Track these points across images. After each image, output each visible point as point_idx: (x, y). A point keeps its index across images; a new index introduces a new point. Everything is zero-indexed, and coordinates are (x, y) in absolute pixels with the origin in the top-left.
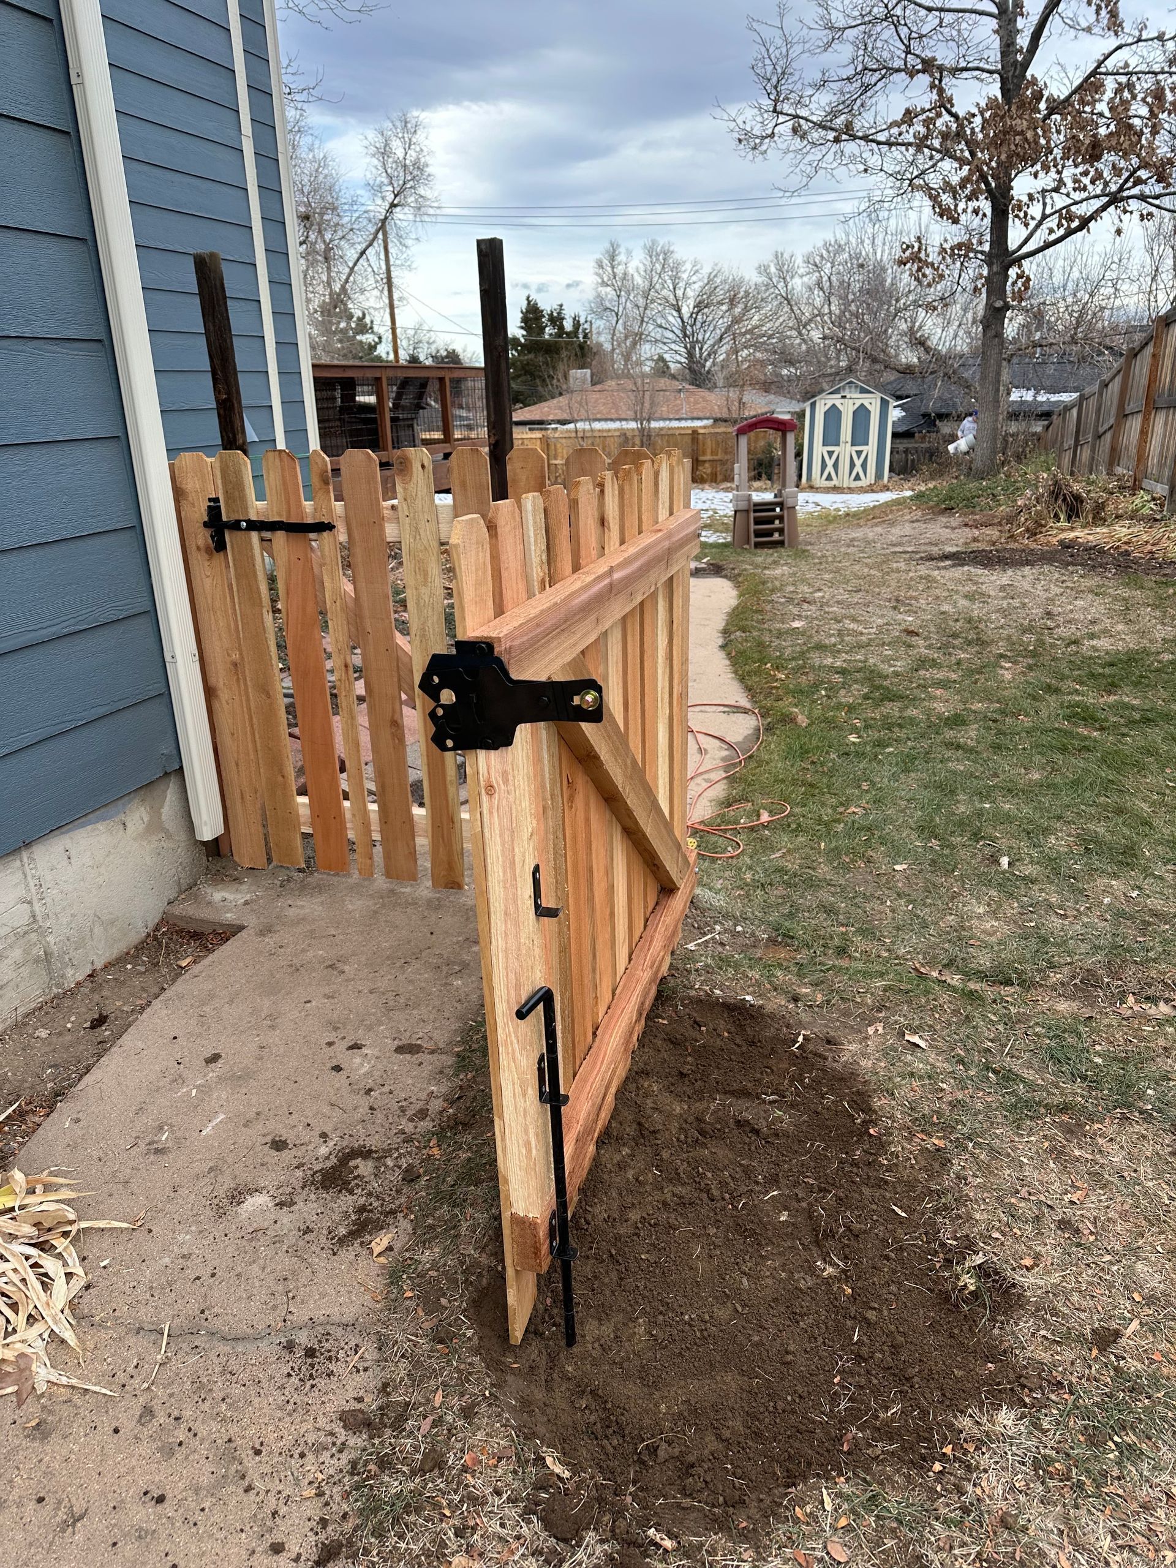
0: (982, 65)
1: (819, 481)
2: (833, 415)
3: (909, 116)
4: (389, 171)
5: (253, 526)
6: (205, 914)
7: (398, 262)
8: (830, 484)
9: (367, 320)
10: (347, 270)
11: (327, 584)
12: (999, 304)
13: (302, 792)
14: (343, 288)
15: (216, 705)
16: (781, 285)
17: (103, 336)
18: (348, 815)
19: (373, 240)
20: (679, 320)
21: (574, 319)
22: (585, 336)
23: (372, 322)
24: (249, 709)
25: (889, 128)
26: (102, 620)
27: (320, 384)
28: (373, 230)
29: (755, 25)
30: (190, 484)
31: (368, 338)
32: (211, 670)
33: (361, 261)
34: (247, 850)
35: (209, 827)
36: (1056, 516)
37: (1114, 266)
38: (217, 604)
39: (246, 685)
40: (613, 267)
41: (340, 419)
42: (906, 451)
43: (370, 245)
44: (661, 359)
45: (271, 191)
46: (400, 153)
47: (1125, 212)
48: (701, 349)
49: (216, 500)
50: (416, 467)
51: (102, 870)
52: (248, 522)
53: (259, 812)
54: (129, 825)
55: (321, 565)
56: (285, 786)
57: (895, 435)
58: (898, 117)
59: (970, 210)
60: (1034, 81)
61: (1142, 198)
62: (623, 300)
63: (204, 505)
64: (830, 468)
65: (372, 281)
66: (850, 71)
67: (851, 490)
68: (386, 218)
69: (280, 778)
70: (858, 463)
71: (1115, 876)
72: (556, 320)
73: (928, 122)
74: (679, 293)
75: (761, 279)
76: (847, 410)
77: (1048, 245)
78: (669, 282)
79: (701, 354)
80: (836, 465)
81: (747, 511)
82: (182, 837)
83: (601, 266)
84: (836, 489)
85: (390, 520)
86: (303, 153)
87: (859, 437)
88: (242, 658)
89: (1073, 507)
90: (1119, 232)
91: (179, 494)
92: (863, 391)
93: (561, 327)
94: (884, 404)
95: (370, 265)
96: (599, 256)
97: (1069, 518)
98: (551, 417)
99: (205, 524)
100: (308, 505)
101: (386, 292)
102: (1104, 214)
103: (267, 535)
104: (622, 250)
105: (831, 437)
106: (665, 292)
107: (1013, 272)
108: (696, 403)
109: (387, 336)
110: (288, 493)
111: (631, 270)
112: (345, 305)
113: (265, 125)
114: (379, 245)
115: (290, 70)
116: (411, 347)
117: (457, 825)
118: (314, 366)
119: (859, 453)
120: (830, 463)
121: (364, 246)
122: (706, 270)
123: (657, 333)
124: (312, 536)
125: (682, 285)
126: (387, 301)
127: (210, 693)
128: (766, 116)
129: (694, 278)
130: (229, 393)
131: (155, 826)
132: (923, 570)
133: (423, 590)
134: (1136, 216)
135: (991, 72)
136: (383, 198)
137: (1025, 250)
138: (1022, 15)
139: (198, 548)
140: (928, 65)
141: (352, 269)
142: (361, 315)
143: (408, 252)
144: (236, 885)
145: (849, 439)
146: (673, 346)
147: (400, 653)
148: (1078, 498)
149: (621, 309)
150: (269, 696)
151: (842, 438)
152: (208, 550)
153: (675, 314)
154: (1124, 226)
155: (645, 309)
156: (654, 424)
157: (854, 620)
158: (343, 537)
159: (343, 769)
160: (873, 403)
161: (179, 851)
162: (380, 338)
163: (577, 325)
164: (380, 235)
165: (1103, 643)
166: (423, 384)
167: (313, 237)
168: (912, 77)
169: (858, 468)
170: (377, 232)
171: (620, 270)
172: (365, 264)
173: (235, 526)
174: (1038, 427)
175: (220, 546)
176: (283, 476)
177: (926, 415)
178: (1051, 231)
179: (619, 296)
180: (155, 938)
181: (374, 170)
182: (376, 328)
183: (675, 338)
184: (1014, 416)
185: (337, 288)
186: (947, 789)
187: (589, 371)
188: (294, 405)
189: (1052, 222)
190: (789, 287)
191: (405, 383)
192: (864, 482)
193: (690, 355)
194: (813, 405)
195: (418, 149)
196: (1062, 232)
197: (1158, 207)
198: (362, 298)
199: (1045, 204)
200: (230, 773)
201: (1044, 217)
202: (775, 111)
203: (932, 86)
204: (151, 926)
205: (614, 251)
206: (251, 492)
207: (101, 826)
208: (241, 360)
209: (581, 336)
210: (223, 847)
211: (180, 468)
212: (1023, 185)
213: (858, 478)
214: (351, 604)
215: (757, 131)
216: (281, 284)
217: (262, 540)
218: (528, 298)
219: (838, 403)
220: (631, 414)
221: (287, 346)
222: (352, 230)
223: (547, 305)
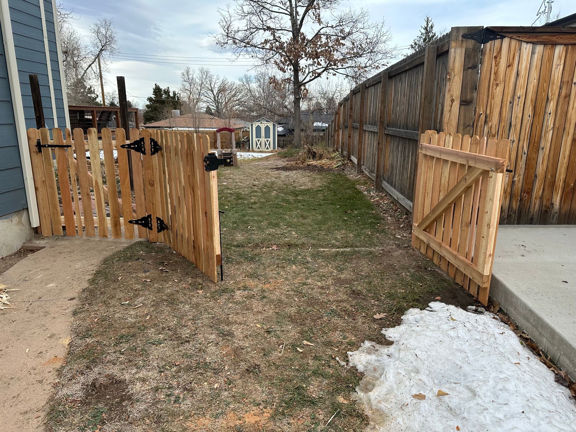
0: (286, 29)
1: (255, 149)
2: (258, 129)
3: (266, 42)
4: (100, 38)
5: (49, 146)
6: (34, 245)
7: (104, 70)
8: (259, 150)
9: (92, 89)
10: (83, 72)
11: (70, 160)
12: (298, 97)
13: (62, 214)
14: (82, 77)
15: (38, 192)
16: (247, 86)
17: (9, 100)
18: (75, 220)
19: (94, 62)
20: (213, 95)
21: (174, 92)
22: (178, 98)
23: (94, 90)
24: (47, 193)
25: (261, 44)
26: (8, 168)
27: (70, 112)
28: (94, 58)
29: (220, 10)
30: (32, 136)
31: (93, 96)
32: (37, 183)
33: (89, 68)
34: (46, 231)
35: (35, 223)
36: (310, 158)
37: (339, 87)
38: (39, 166)
39: (46, 187)
40: (188, 76)
41: (79, 123)
42: (283, 141)
43: (93, 63)
44: (208, 107)
45: (53, 42)
46: (104, 32)
47: (329, 73)
48: (221, 105)
49: (39, 140)
50: (93, 132)
51: (6, 231)
52: (48, 145)
53: (50, 221)
54: (13, 221)
55: (68, 156)
56: (57, 213)
57: (278, 136)
58: (263, 41)
59: (289, 69)
60: (303, 34)
61: (333, 69)
62: (192, 87)
63: (36, 141)
64: (259, 145)
65: (94, 76)
66: (246, 28)
67: (265, 152)
68: (99, 54)
69: (56, 211)
70: (267, 144)
71: (272, 228)
72: (167, 92)
73: (271, 44)
74: (212, 86)
75: (241, 83)
76: (263, 127)
77: (310, 80)
78: (209, 82)
79: (221, 107)
80: (260, 144)
81: (221, 155)
82: (28, 226)
83: (183, 75)
84: (261, 152)
85: (86, 145)
86: (64, 29)
87: (267, 136)
88: (46, 180)
89: (314, 156)
90: (327, 78)
91: (29, 138)
92: (267, 121)
93: (169, 95)
94: (274, 125)
95: (93, 70)
96: (183, 72)
97: (313, 158)
98: (165, 126)
99: (36, 146)
100: (65, 141)
101: (99, 80)
102: (323, 73)
103: (53, 148)
104: (191, 70)
105: (258, 135)
106: (207, 85)
107: (303, 88)
108: (218, 123)
109: (100, 95)
110: (59, 137)
111: (195, 77)
112: (84, 83)
113: (50, 22)
114: (96, 63)
115: (60, 7)
116: (111, 99)
117: (106, 220)
118: (69, 106)
119: (267, 141)
120: (259, 143)
121: (90, 63)
122: (221, 79)
123: (205, 99)
124: (66, 148)
125: (213, 83)
126: (100, 83)
127: (36, 189)
128: (224, 37)
129: (217, 81)
130: (40, 114)
131: (20, 222)
132: (267, 171)
133: (95, 161)
134: (332, 74)
135: (289, 31)
136: (98, 47)
137: (304, 81)
138: (298, 15)
139: (34, 152)
140: (269, 28)
141: (85, 72)
142: (89, 87)
143: (108, 67)
144: (43, 240)
145: (264, 136)
146: (211, 104)
147: (89, 177)
148: (315, 153)
149: (192, 89)
150: (53, 189)
151: (262, 136)
152: (36, 152)
153: (211, 93)
154: (329, 77)
155: (201, 90)
156: (200, 129)
157: (241, 183)
158: (74, 149)
159: (75, 214)
160: (270, 125)
161: (26, 231)
162: (97, 96)
163: (174, 93)
164: (97, 60)
165: (303, 187)
166: (110, 113)
167: (69, 59)
168: (265, 31)
169: (267, 145)
170: (96, 59)
171: (191, 77)
172: (91, 69)
173: (45, 146)
174: (322, 134)
175: (40, 151)
176: (58, 134)
177: (289, 130)
178: (311, 77)
179: (191, 86)
180: (20, 251)
181: (94, 38)
182: (95, 93)
183: (211, 101)
184: (315, 130)
185: (80, 77)
186: (244, 216)
187: (179, 111)
188: (61, 118)
189: (311, 74)
190: (250, 86)
191: (103, 112)
192: (270, 150)
193: (217, 107)
194: (252, 125)
195: (111, 31)
196: (313, 77)
197: (337, 72)
198: (89, 82)
199: (309, 69)
200: (42, 211)
201: (309, 73)
202: (227, 36)
203: (272, 34)
204: (18, 249)
205: (188, 70)
206: (49, 138)
207: (6, 220)
208: (44, 104)
209: (176, 99)
210: (39, 231)
211: (29, 132)
212: (303, 63)
213: (267, 148)
214: (76, 165)
215: (222, 41)
216: (57, 80)
217: (52, 149)
218: (156, 84)
219: (260, 125)
220: (192, 126)
221: (59, 100)
222: (85, 57)
223: (163, 87)
